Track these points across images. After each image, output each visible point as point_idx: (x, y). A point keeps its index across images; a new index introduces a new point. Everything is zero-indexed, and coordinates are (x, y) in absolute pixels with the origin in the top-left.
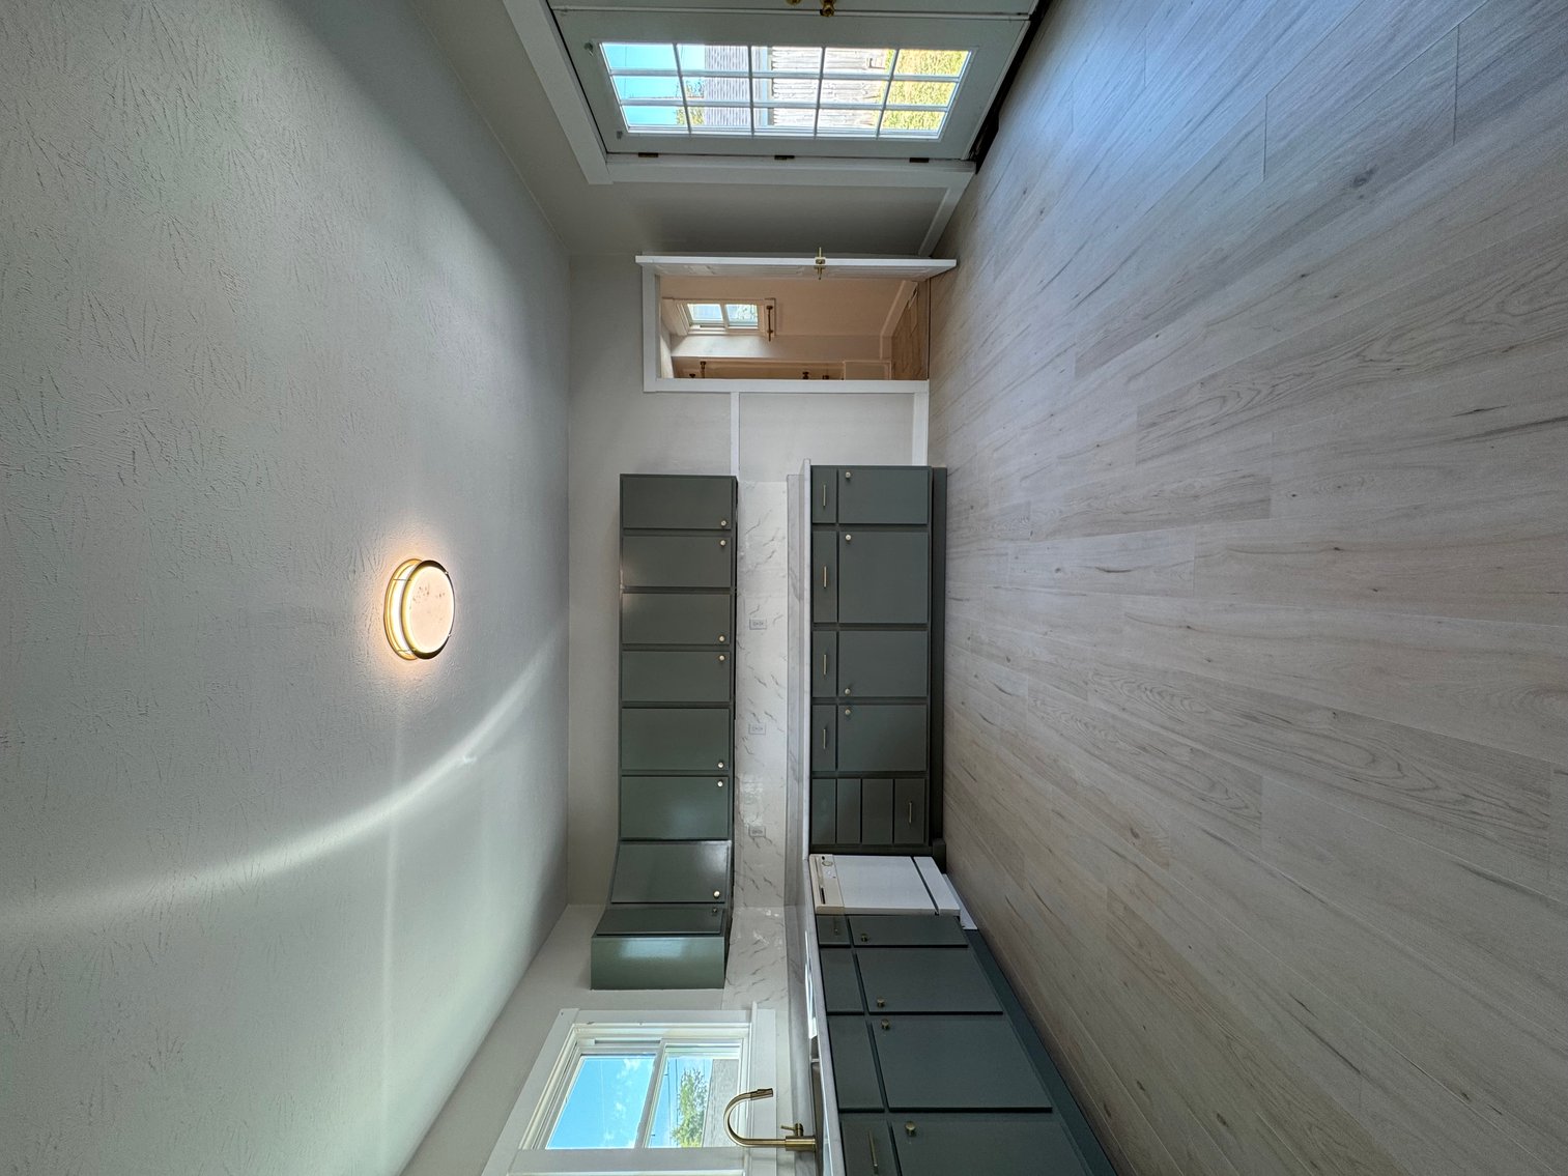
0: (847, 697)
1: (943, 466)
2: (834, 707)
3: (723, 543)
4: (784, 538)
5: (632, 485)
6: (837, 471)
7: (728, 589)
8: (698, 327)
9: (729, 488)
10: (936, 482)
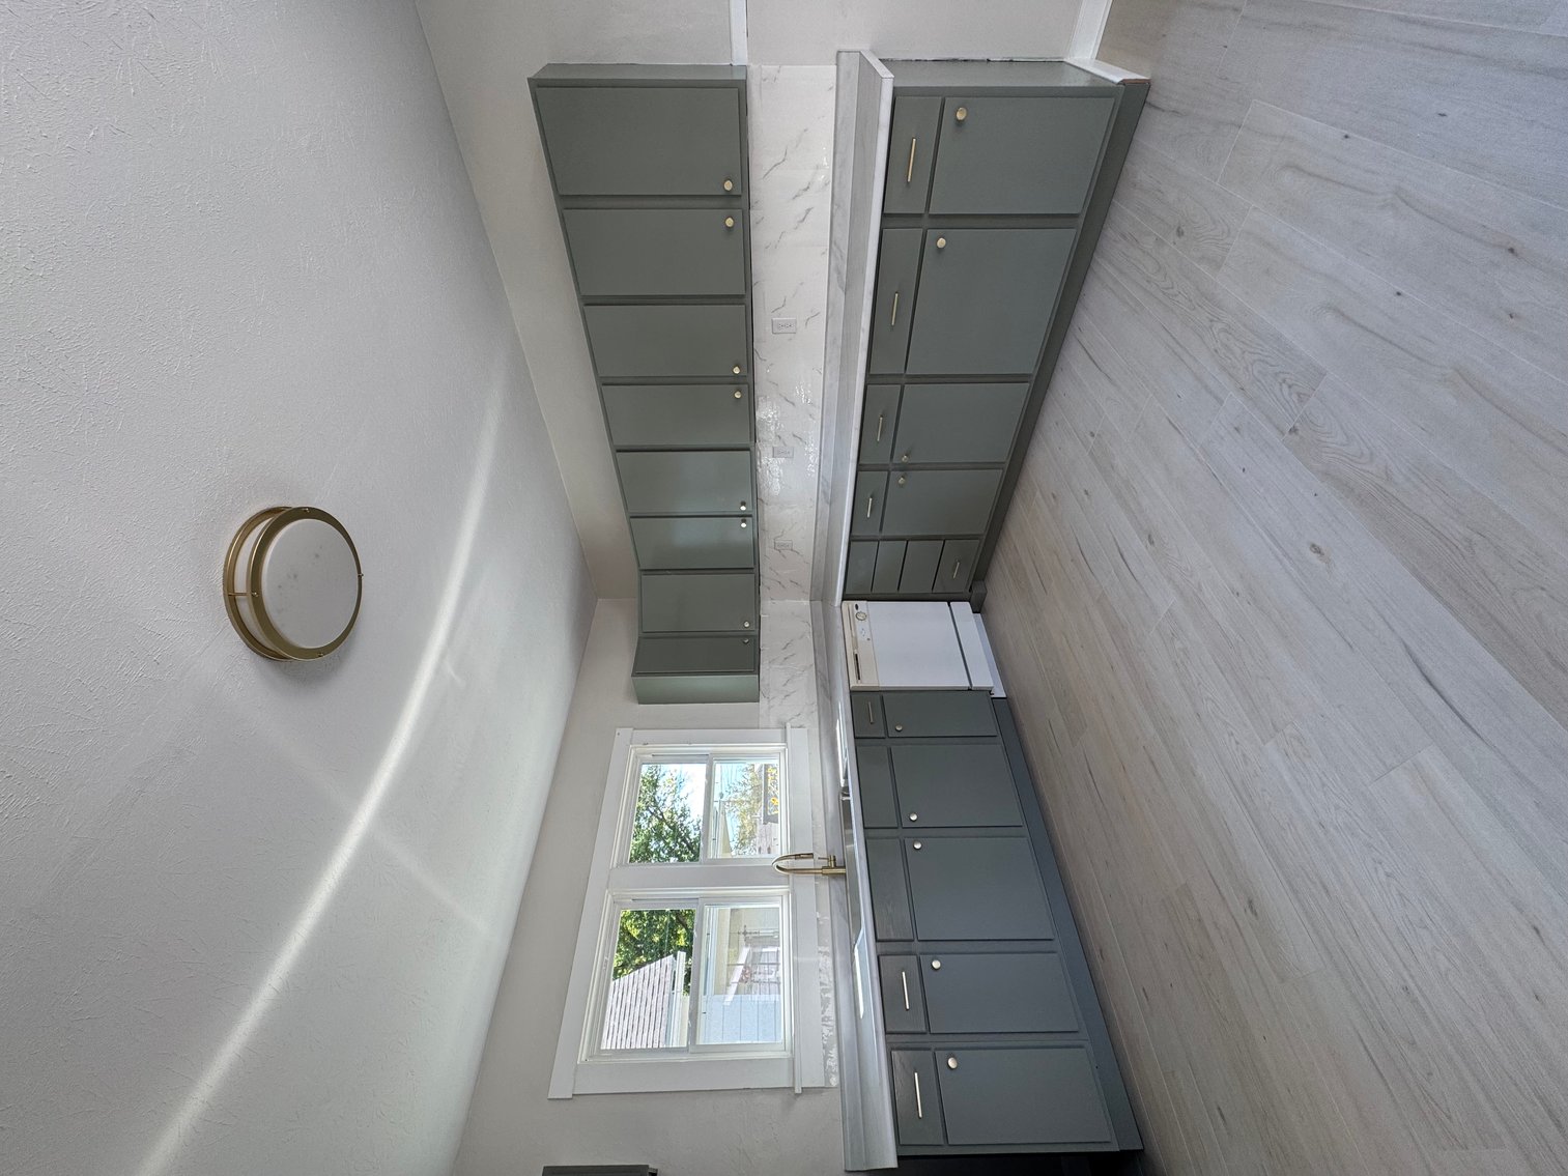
0: (903, 463)
2: (886, 474)
3: (729, 222)
7: (742, 296)
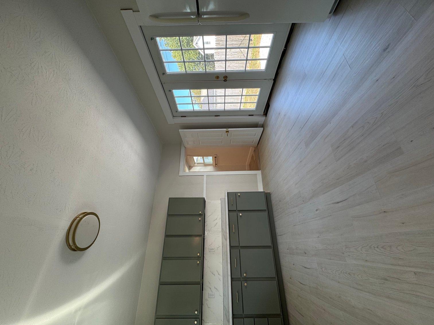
0: (245, 277)
1: (269, 192)
2: (240, 282)
3: (200, 219)
4: (220, 218)
5: (173, 201)
6: (236, 193)
7: (201, 235)
8: (197, 164)
9: (203, 201)
10: (267, 197)
